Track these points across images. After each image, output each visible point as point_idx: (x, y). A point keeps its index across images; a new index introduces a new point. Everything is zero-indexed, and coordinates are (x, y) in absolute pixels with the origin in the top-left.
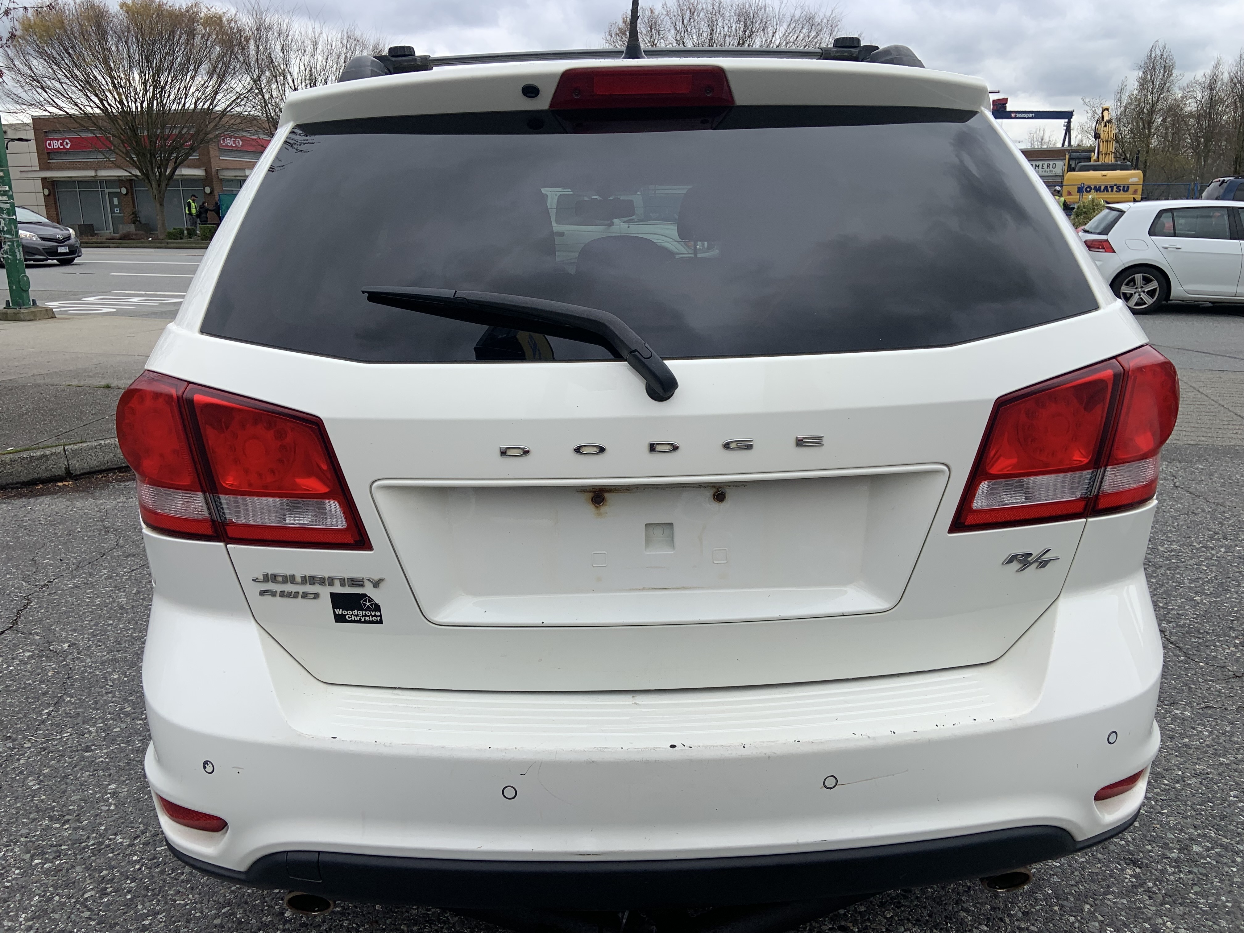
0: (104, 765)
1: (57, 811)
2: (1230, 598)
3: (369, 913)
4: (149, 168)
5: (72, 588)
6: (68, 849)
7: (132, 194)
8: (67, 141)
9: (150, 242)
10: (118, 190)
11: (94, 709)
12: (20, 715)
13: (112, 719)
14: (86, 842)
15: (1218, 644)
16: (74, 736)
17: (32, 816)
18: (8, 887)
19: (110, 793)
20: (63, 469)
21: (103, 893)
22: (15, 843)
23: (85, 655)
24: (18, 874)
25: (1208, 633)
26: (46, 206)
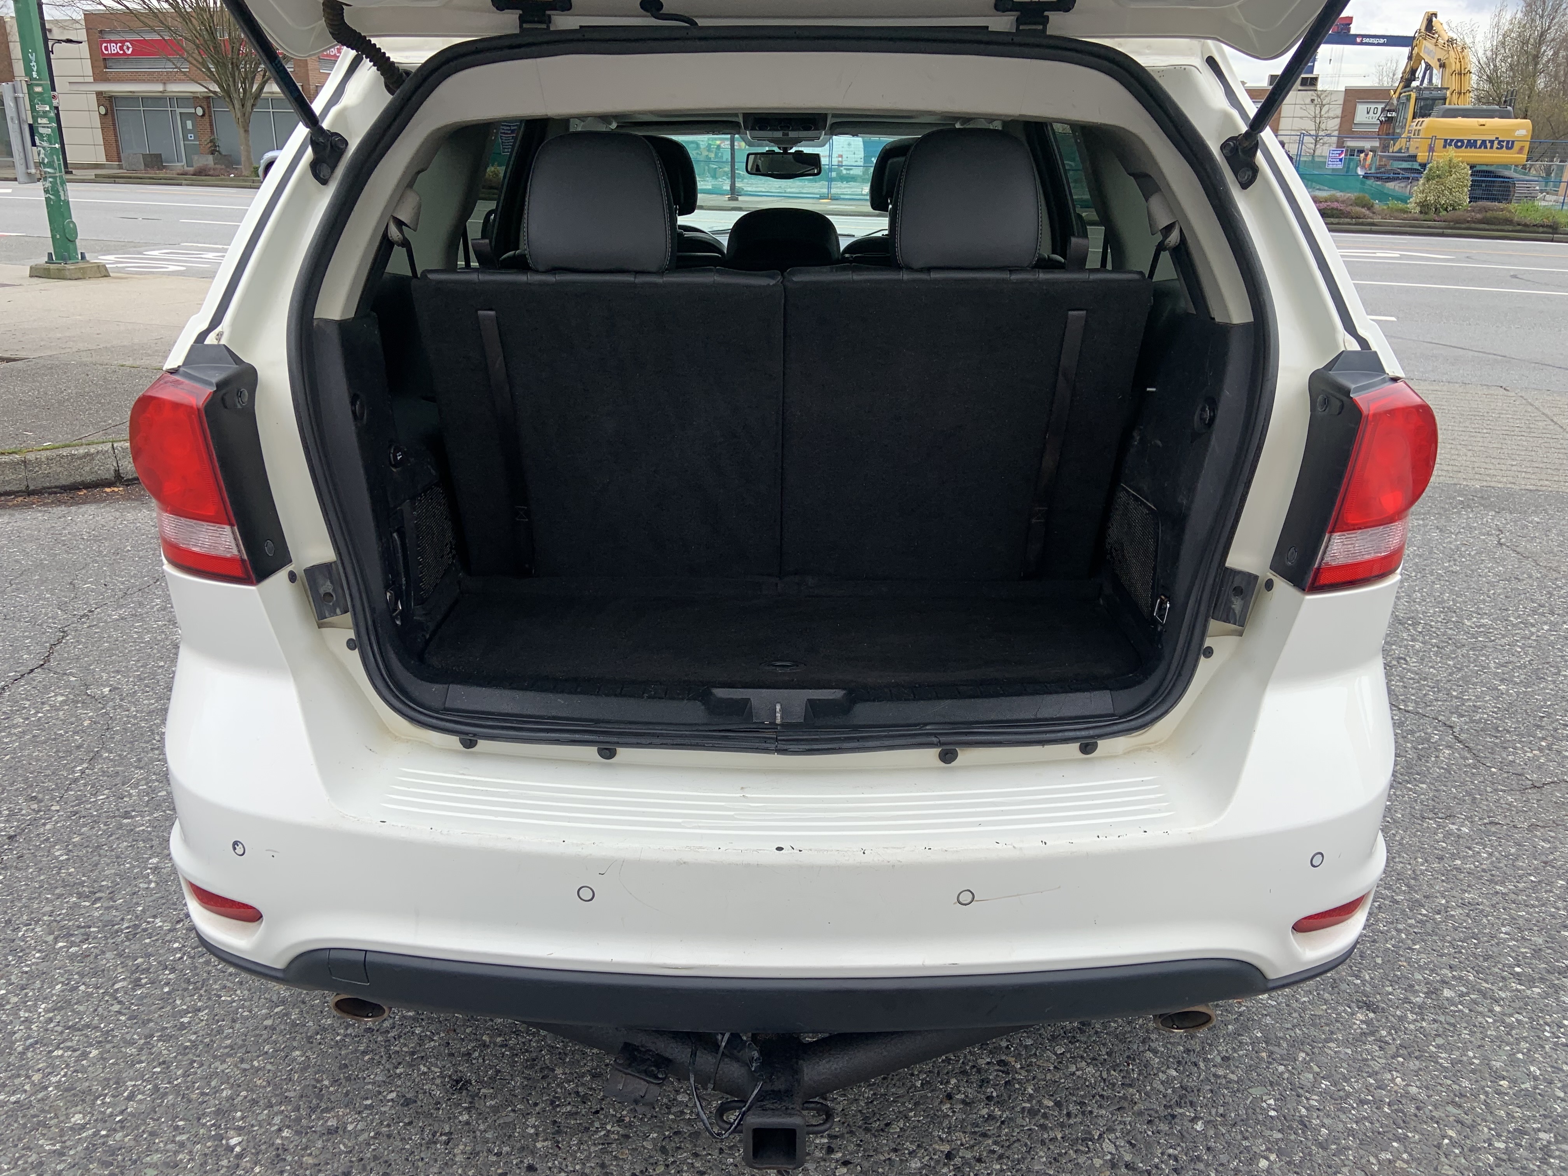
0: (146, 834)
1: (87, 886)
2: (1544, 688)
3: (446, 1020)
4: (231, 83)
5: (118, 620)
6: (98, 932)
7: (210, 116)
8: (128, 44)
9: (232, 180)
10: (193, 110)
11: (137, 768)
12: (48, 772)
13: (158, 781)
14: (119, 924)
15: (1518, 745)
16: (111, 799)
17: (58, 891)
18: (26, 973)
19: (151, 869)
20: (112, 472)
21: (137, 984)
22: (37, 922)
23: (129, 702)
24: (38, 958)
25: (1508, 732)
26: (102, 128)
